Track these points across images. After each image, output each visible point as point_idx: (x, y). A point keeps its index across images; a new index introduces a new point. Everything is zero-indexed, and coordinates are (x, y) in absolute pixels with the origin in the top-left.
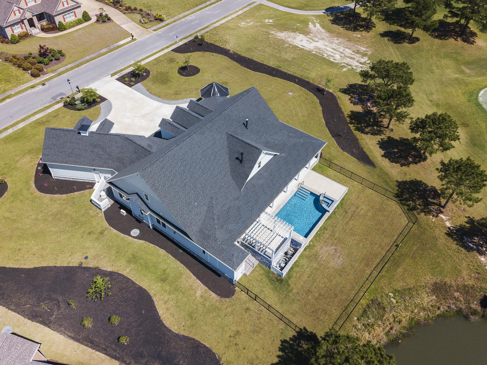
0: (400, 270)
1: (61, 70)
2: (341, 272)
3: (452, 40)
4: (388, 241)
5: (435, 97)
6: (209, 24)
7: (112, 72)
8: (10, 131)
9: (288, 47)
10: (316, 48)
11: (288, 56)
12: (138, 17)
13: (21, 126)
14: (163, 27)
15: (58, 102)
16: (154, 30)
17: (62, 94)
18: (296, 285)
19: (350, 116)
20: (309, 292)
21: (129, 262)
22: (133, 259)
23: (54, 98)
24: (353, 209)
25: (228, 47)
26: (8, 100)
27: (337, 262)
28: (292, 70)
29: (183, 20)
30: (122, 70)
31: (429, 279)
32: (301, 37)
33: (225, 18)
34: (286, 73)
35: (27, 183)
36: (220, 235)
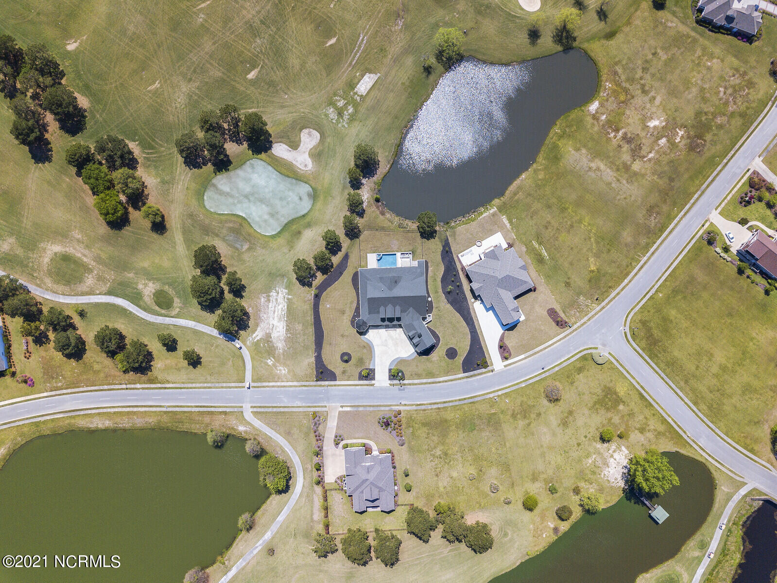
0: (385, 225)
1: (387, 408)
2: (398, 240)
3: (223, 263)
4: (377, 233)
5: (286, 251)
6: (297, 389)
7: (372, 388)
8: (430, 380)
9: (291, 333)
10: (280, 320)
11: (299, 327)
12: (321, 428)
13: (425, 381)
14: (319, 407)
15: (404, 385)
16: (326, 407)
17: (400, 390)
18: (411, 248)
19: (327, 274)
20: (410, 244)
21: (438, 292)
22: (437, 292)
23: (404, 390)
24: (373, 249)
25: (312, 360)
26: (419, 403)
27: (395, 242)
28: (310, 318)
29: (304, 405)
30: (367, 385)
31: (381, 217)
32: (274, 335)
33: (284, 386)
34: (314, 318)
35: (441, 347)
36: (419, 270)
